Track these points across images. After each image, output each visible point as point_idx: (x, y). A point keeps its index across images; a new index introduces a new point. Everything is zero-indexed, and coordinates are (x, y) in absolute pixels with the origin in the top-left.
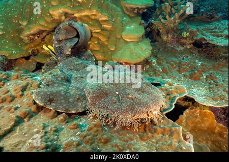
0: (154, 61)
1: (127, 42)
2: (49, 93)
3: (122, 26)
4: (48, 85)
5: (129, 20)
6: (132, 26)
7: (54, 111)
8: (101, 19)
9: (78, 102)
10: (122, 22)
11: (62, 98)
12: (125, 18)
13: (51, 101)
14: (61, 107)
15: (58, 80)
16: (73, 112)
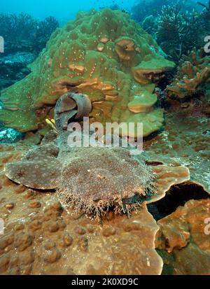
0: (165, 135)
1: (134, 113)
2: (21, 166)
3: (129, 96)
4: (28, 158)
5: (140, 87)
6: (143, 95)
7: (21, 185)
8: (103, 89)
9: (51, 178)
10: (129, 91)
11: (34, 172)
12: (135, 86)
13: (20, 175)
14: (30, 182)
15: (42, 153)
16: (43, 188)
